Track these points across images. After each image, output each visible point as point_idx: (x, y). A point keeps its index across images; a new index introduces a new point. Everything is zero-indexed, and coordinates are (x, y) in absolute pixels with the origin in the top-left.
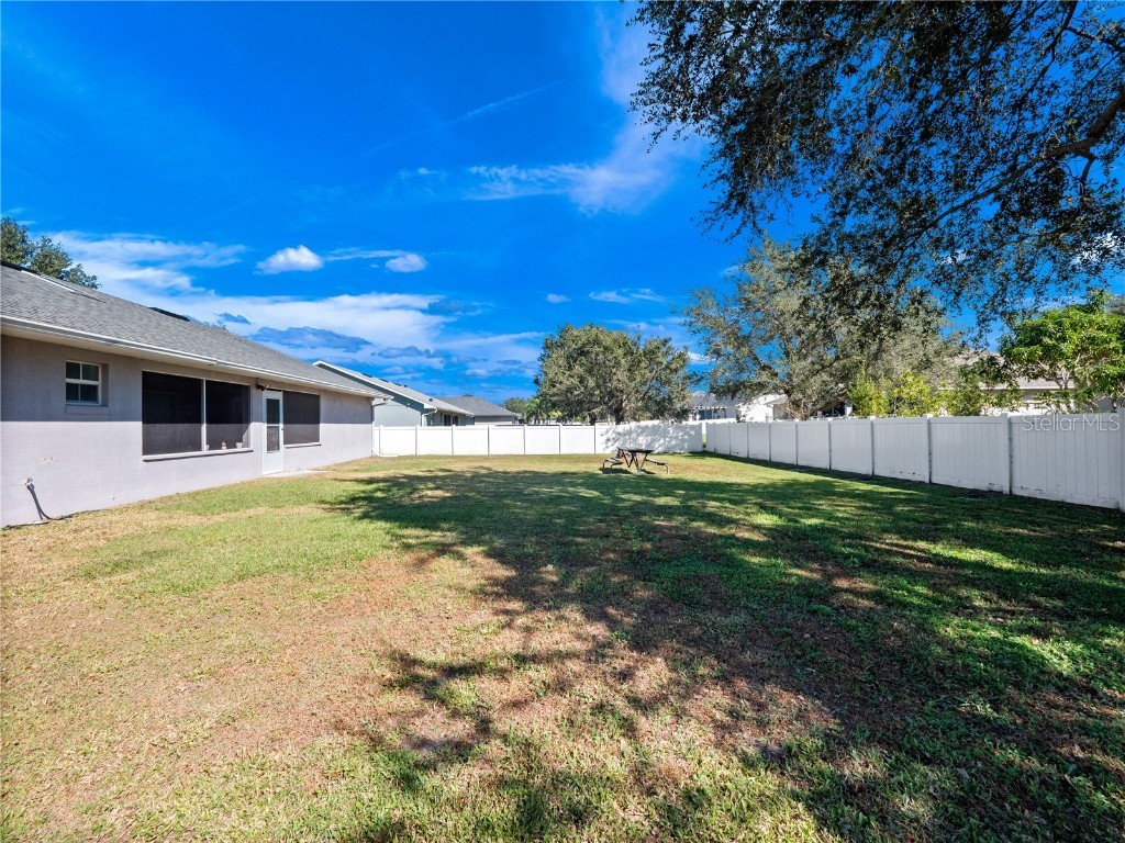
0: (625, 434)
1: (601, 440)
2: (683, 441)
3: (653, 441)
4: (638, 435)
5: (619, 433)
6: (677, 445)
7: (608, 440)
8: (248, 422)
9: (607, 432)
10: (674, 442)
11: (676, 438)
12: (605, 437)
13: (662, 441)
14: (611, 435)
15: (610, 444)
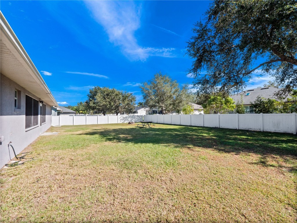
0: (125, 118)
1: (119, 119)
2: (139, 119)
3: (132, 119)
4: (128, 118)
5: (124, 118)
6: (137, 120)
7: (121, 119)
8: (38, 115)
9: (121, 118)
11: (137, 119)
12: (120, 119)
13: (134, 119)
14: (122, 118)
15: (121, 120)
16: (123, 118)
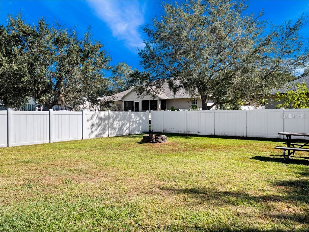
0: (105, 120)
1: (87, 125)
3: (123, 125)
4: (114, 120)
7: (93, 125)
10: (134, 126)
12: (90, 123)
15: (94, 129)
16: (97, 121)
